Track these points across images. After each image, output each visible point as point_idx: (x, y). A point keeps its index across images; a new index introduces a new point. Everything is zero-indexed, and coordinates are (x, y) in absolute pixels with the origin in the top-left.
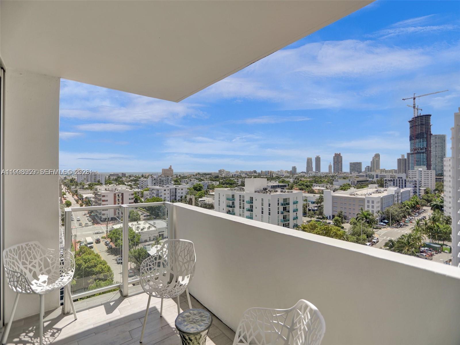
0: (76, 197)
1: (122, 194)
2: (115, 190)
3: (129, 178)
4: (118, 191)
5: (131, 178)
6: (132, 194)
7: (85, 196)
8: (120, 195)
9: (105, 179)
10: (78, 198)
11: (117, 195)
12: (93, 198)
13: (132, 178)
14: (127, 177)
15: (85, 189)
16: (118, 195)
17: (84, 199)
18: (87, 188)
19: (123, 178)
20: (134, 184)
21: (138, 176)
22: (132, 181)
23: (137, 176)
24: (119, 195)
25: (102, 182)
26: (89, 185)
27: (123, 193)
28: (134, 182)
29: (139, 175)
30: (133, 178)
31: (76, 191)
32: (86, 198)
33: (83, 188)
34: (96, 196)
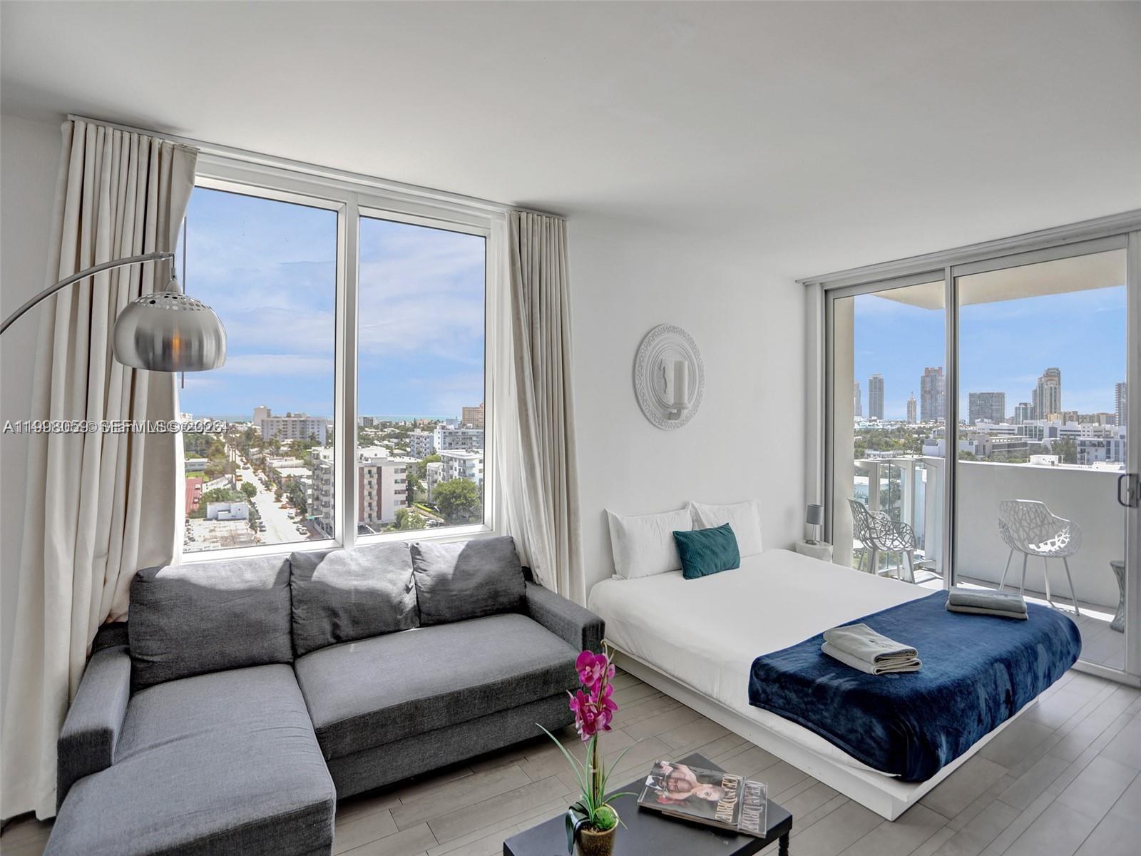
0: (263, 474)
1: (379, 469)
2: (361, 458)
3: (382, 431)
4: (367, 460)
5: (386, 430)
6: (403, 471)
7: (284, 473)
8: (374, 470)
9: (327, 432)
10: (268, 476)
11: (366, 470)
12: (308, 477)
13: (388, 430)
14: (376, 427)
15: (283, 455)
16: (370, 472)
17: (283, 480)
18: (286, 454)
19: (367, 429)
20: (397, 444)
21: (403, 424)
22: (390, 436)
23: (400, 424)
24: (373, 472)
25: (320, 440)
26: (291, 446)
27: (381, 467)
28: (396, 441)
29: (405, 423)
30: (393, 431)
31: (263, 461)
32: (289, 476)
33: (276, 453)
34: (316, 472)
